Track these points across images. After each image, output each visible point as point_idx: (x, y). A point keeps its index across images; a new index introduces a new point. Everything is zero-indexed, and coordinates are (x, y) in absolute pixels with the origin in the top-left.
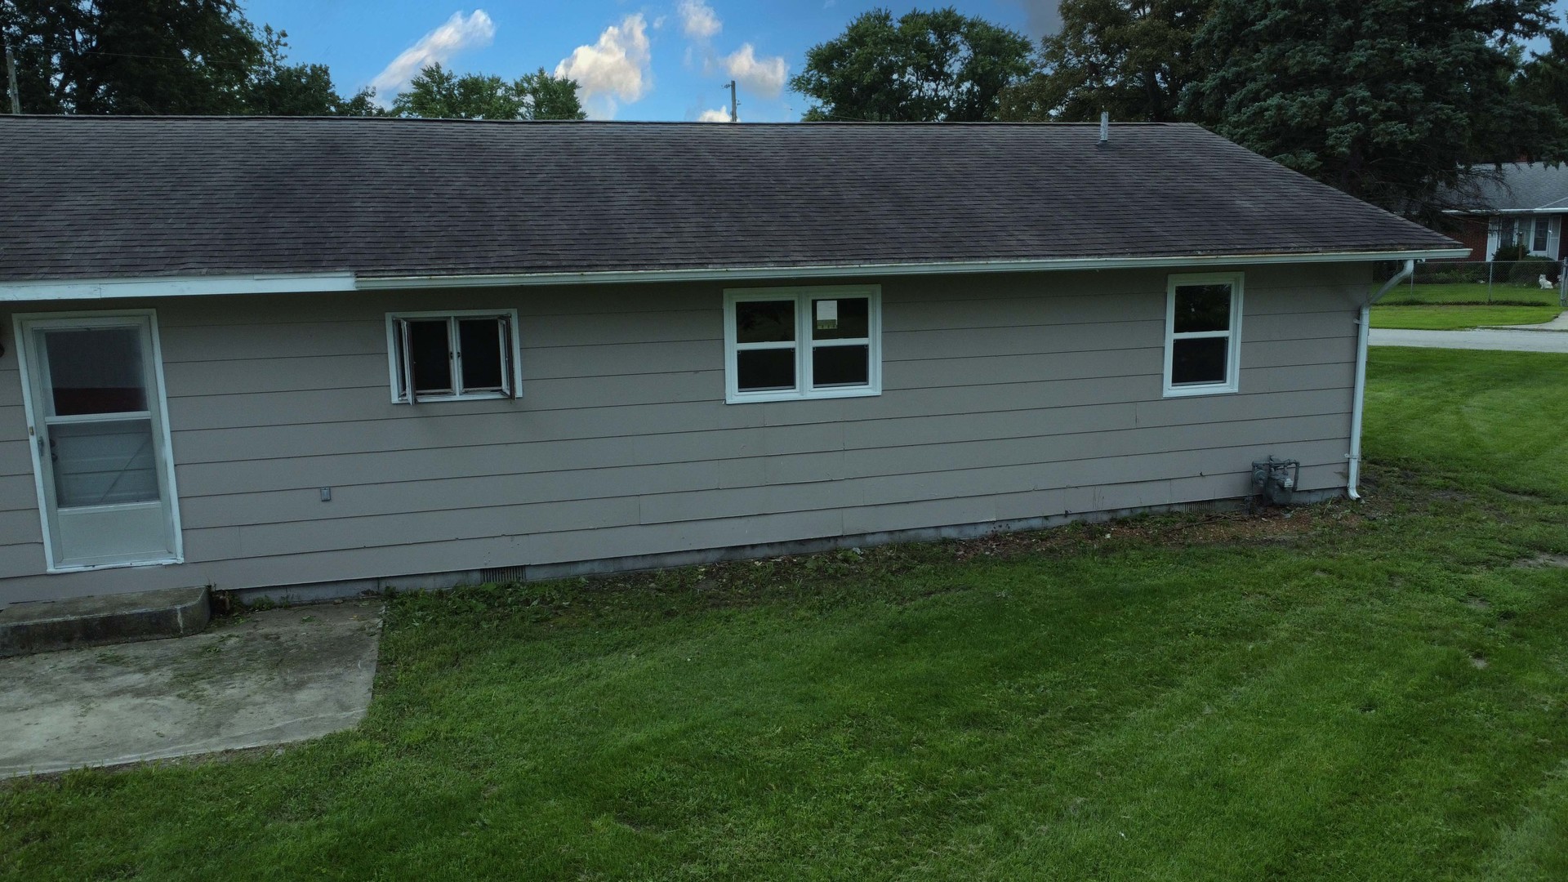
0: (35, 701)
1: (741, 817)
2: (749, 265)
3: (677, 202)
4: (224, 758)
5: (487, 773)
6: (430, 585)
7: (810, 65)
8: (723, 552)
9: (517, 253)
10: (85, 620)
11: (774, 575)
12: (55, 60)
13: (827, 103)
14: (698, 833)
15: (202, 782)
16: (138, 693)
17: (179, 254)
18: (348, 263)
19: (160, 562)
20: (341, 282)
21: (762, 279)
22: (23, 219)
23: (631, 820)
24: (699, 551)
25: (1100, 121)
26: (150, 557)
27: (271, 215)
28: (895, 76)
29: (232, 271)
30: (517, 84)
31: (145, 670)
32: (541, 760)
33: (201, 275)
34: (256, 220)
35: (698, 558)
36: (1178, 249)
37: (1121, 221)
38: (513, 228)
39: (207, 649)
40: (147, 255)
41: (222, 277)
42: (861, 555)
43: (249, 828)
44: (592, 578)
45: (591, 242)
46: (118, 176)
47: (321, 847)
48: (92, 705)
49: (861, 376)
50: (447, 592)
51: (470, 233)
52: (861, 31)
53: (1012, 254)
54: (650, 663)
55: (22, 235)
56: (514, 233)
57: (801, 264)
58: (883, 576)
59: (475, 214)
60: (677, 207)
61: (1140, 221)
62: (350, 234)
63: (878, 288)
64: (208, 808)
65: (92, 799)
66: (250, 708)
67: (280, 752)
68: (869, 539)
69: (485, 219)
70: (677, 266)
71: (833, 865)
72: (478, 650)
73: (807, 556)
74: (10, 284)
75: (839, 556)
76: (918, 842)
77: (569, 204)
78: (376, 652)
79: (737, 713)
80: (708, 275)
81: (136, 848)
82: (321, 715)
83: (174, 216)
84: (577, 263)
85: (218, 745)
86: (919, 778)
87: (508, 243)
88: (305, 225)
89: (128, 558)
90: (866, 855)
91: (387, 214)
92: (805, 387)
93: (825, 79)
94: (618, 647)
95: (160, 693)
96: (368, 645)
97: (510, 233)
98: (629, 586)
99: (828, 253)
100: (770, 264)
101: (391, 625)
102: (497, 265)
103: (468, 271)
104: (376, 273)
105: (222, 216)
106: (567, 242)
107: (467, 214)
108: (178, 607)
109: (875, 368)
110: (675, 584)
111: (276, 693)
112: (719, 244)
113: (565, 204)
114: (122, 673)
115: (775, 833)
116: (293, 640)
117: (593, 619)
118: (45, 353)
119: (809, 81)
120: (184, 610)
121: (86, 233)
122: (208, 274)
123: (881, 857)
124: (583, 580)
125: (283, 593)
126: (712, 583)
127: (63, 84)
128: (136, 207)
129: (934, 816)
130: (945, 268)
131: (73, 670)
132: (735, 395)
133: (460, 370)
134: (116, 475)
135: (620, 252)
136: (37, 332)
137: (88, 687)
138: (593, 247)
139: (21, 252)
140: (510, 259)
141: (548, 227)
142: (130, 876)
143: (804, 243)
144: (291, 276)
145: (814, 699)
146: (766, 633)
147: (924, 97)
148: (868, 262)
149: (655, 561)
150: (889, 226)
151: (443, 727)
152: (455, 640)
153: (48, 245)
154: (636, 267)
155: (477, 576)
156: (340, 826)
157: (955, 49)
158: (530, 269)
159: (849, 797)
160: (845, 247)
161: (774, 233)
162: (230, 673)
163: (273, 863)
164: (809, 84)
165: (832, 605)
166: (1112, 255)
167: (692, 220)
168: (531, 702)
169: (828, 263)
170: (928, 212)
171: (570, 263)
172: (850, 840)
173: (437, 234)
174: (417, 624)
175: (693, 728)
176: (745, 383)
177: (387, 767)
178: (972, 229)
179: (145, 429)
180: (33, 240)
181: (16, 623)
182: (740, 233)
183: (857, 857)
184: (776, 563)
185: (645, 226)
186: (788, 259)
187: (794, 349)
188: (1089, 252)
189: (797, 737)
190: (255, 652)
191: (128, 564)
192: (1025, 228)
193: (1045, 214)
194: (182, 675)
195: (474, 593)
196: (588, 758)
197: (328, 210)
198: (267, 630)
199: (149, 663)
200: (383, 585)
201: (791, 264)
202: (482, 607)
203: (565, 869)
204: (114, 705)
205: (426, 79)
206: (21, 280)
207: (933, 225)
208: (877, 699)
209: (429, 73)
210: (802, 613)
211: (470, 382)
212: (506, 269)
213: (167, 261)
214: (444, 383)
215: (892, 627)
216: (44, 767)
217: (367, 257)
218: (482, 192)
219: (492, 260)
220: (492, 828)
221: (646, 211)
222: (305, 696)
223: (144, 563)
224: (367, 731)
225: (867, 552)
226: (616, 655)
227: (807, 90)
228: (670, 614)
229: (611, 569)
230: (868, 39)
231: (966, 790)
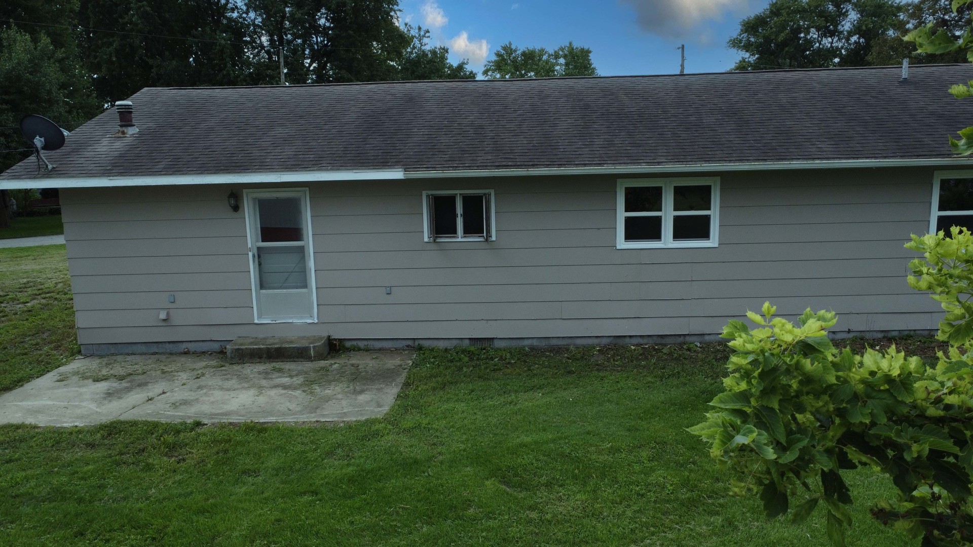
0: (240, 387)
1: (569, 490)
2: (629, 165)
3: (595, 126)
4: (315, 425)
5: (440, 449)
6: (442, 345)
7: (742, 30)
8: (612, 338)
9: (493, 157)
10: (268, 348)
11: (641, 355)
12: (307, 52)
13: (753, 55)
14: (542, 495)
15: (301, 435)
16: (285, 387)
17: (320, 159)
18: (402, 163)
19: (306, 321)
20: (397, 174)
21: (648, 173)
22: (252, 141)
23: (507, 484)
24: (597, 337)
25: (903, 64)
26: (302, 318)
27: (370, 137)
28: (802, 35)
29: (343, 168)
30: (555, 52)
31: (291, 377)
32: (470, 445)
33: (327, 170)
34: (361, 140)
35: (596, 341)
36: (938, 153)
37: (900, 134)
38: (495, 143)
39: (322, 368)
40: (305, 160)
41: (338, 171)
42: (700, 348)
43: (315, 460)
44: (532, 348)
45: (538, 151)
46: (301, 117)
47: (346, 474)
48: (263, 391)
49: (705, 235)
50: (450, 350)
51: (471, 146)
52: (778, 6)
53: (810, 157)
54: (548, 399)
55: (251, 149)
56: (495, 146)
57: (663, 164)
58: (709, 361)
59: (477, 135)
60: (595, 129)
61: (915, 134)
62: (407, 147)
63: (718, 179)
64: (299, 448)
65: (251, 437)
66: (334, 401)
67: (342, 425)
68: (707, 338)
69: (482, 138)
70: (585, 165)
71: (614, 525)
72: (456, 383)
73: (665, 345)
74: (239, 174)
75: (685, 347)
76: (671, 520)
77: (531, 128)
78: (404, 378)
79: (588, 433)
80: (603, 171)
81: (263, 463)
82: (367, 408)
83: (322, 138)
84: (526, 163)
85: (314, 418)
86: (685, 483)
87: (490, 151)
88: (385, 142)
89: (291, 318)
90: (636, 522)
91: (429, 136)
92: (668, 240)
93: (752, 39)
94: (532, 388)
95: (295, 389)
96: (401, 375)
97: (492, 146)
98: (552, 355)
99: (682, 157)
100: (643, 164)
101: (415, 365)
102: (481, 164)
103: (464, 168)
104: (416, 169)
105: (345, 138)
106: (524, 151)
107: (472, 135)
108: (312, 345)
109: (714, 229)
110: (579, 356)
111: (348, 395)
112: (614, 152)
113: (529, 128)
114: (281, 377)
115: (586, 502)
116: (365, 368)
117: (525, 372)
118: (258, 210)
119: (741, 41)
120: (314, 347)
121: (279, 148)
122: (331, 170)
123: (647, 525)
124: (527, 349)
125: (365, 343)
126: (602, 357)
127: (310, 65)
128: (305, 133)
129: (687, 507)
130: (760, 167)
131: (259, 373)
132: (622, 243)
133: (462, 224)
134: (288, 273)
135: (552, 157)
136: (254, 199)
137: (264, 382)
138: (539, 153)
139: (248, 158)
140: (488, 161)
141: (515, 142)
142: (257, 476)
143: (669, 151)
144: (372, 171)
145: (637, 430)
146: (622, 388)
147: (823, 48)
148: (708, 162)
149: (570, 341)
150: (729, 139)
151: (425, 422)
152: (446, 375)
153: (260, 154)
154: (560, 165)
155: (467, 342)
156: (358, 466)
157: (845, 15)
158: (498, 167)
159: (637, 489)
160: (695, 153)
161: (651, 145)
162: (330, 382)
163: (322, 479)
164: (741, 43)
165: (669, 376)
166: (885, 157)
167: (602, 137)
168: (475, 413)
169: (681, 163)
170: (758, 130)
171: (522, 163)
172: (629, 513)
173: (453, 147)
174: (428, 365)
175: (560, 438)
176: (629, 236)
177: (388, 440)
178: (786, 141)
179: (301, 250)
180: (254, 152)
181: (237, 347)
182: (630, 145)
183: (630, 523)
184: (644, 348)
185: (572, 141)
186: (655, 161)
187: (661, 217)
188: (868, 156)
189: (618, 450)
190: (345, 372)
191: (291, 321)
192: (825, 140)
193: (842, 130)
194: (307, 381)
195: (464, 351)
196: (496, 447)
197: (399, 134)
198: (353, 362)
199: (294, 373)
200: (417, 343)
201: (657, 164)
202: (466, 359)
203: (463, 504)
204: (273, 392)
205: (503, 52)
206: (245, 172)
207: (759, 139)
208: (676, 434)
209: (504, 48)
210: (650, 379)
211: (468, 231)
212: (485, 167)
213: (314, 162)
214: (453, 231)
215: (703, 392)
216: (234, 419)
217: (412, 160)
218: (484, 122)
219: (479, 162)
220: (432, 477)
221: (575, 132)
222: (362, 398)
223: (299, 321)
224: (386, 420)
225: (704, 346)
226: (531, 392)
227: (739, 47)
228: (570, 372)
229: (543, 344)
230: (783, 11)
231: (713, 494)
